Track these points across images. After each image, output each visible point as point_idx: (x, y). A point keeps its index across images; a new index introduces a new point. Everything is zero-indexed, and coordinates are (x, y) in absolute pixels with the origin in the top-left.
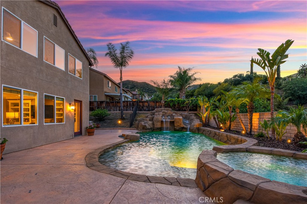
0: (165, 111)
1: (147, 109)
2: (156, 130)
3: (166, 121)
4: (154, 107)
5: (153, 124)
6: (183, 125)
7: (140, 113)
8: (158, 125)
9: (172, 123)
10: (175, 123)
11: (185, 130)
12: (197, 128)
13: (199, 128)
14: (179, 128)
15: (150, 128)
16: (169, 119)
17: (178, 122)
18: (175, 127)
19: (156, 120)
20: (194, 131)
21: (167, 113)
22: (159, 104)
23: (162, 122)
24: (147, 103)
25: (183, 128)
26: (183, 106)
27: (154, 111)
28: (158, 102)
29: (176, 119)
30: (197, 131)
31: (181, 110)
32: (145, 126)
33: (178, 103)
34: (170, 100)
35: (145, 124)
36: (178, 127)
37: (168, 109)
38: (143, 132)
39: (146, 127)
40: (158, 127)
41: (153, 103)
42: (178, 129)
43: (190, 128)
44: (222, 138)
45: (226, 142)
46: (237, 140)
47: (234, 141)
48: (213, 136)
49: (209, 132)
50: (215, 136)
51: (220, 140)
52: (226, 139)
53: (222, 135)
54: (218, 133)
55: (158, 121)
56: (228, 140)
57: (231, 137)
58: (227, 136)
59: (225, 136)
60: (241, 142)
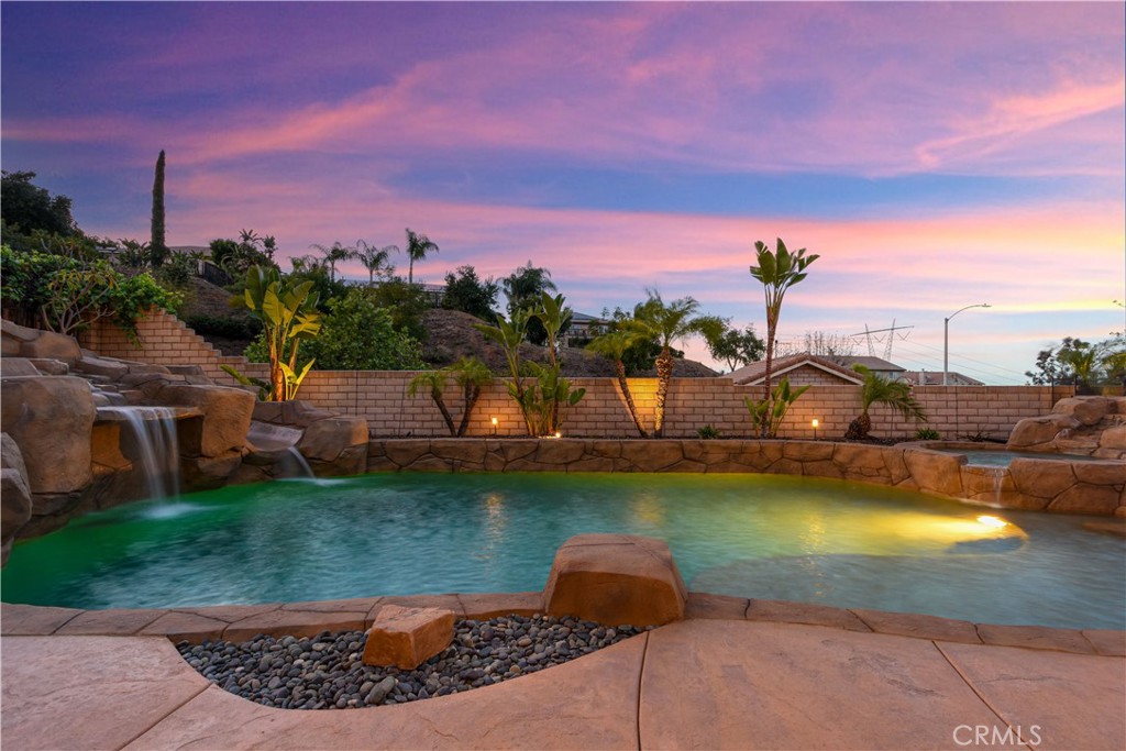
6: (246, 444)
8: (72, 464)
10: (207, 428)
13: (369, 444)
17: (233, 422)
18: (203, 464)
20: (350, 466)
29: (215, 398)
36: (232, 456)
42: (222, 471)
44: (646, 457)
45: (671, 468)
46: (742, 450)
47: (723, 456)
48: (558, 461)
49: (511, 454)
50: (580, 459)
51: (631, 469)
52: (674, 457)
53: (643, 449)
54: (619, 446)
55: (71, 426)
56: (685, 458)
57: (708, 448)
58: (682, 448)
59: (672, 448)
60: (757, 455)
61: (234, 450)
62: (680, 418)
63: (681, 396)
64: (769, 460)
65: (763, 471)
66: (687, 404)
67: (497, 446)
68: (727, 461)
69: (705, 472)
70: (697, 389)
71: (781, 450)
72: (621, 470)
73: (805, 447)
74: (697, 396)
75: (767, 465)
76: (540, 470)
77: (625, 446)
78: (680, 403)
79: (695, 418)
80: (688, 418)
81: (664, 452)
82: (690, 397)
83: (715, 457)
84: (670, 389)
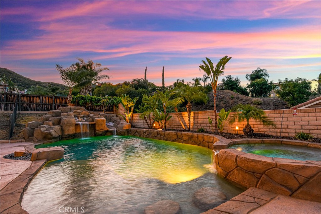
0: (78, 111)
1: (38, 108)
2: (68, 138)
3: (83, 125)
4: (51, 106)
5: (62, 130)
6: (106, 129)
7: (23, 114)
8: (71, 130)
9: (93, 126)
10: (97, 126)
11: (109, 134)
12: (126, 130)
13: (128, 129)
14: (103, 132)
15: (57, 135)
16: (86, 121)
17: (101, 124)
18: (97, 132)
19: (67, 123)
20: (123, 134)
21: (81, 113)
22: (60, 101)
23: (77, 125)
24: (38, 99)
25: (107, 131)
26: (97, 104)
27: (57, 110)
28: (59, 98)
29: (98, 120)
30: (126, 133)
31: (94, 109)
32: (50, 133)
33: (91, 101)
34: (79, 97)
35: (46, 130)
36: (101, 130)
37: (81, 108)
38: (44, 143)
39: (52, 135)
40: (71, 133)
41: (50, 99)
42: (100, 133)
43: (116, 131)
44: (169, 137)
45: (175, 141)
46: (192, 137)
47: (187, 138)
48: (154, 136)
49: (147, 133)
50: (157, 136)
51: (167, 140)
52: (175, 137)
53: (169, 134)
54: (163, 133)
55: (70, 125)
56: (178, 138)
57: (183, 135)
58: (177, 134)
59: (174, 134)
60: (197, 138)
61: (102, 129)
62: (199, 125)
63: (199, 117)
64: (200, 141)
65: (199, 145)
66: (201, 120)
67: (144, 131)
68: (188, 140)
69: (183, 143)
70: (204, 115)
71: (203, 137)
72: (165, 140)
73: (208, 137)
74: (204, 117)
75: (199, 143)
76: (151, 138)
77: (165, 133)
78: (199, 120)
80: (201, 125)
81: (173, 136)
82: (202, 117)
83: (185, 138)
84: (196, 115)
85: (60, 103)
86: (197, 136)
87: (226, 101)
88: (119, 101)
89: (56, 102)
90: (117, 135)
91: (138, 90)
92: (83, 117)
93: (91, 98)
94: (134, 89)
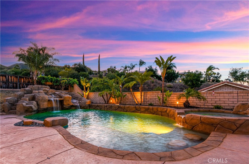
0: (45, 89)
2: (42, 111)
4: (16, 84)
5: (38, 105)
6: (71, 104)
8: (45, 105)
9: (61, 102)
10: (64, 101)
11: (74, 108)
12: (88, 105)
13: (90, 104)
14: (69, 106)
15: (36, 109)
16: (55, 98)
17: (68, 100)
18: (64, 106)
20: (86, 108)
21: (49, 91)
22: (24, 80)
24: (4, 78)
25: (72, 106)
26: (56, 84)
27: (27, 88)
28: (23, 78)
29: (66, 97)
30: (88, 108)
32: (31, 107)
34: (41, 78)
35: (27, 105)
36: (68, 105)
38: (26, 115)
39: (32, 109)
40: (45, 107)
41: (15, 78)
42: (67, 107)
43: (80, 105)
44: (129, 109)
45: (134, 112)
46: (148, 109)
47: (144, 110)
48: (115, 109)
49: (108, 107)
50: (118, 109)
51: (126, 111)
52: (134, 109)
53: (128, 107)
54: (124, 106)
55: (44, 101)
56: (136, 110)
57: (141, 108)
58: (136, 107)
59: (134, 107)
60: (152, 110)
61: (69, 104)
62: (148, 101)
63: (148, 96)
64: (154, 111)
65: (153, 114)
66: (149, 97)
67: (106, 106)
68: (145, 111)
69: (140, 113)
70: (151, 94)
71: (157, 109)
72: (125, 112)
73: (162, 108)
74: (152, 96)
75: (154, 113)
76: (112, 110)
77: (125, 107)
78: (148, 97)
79: (151, 101)
80: (149, 101)
81: (132, 108)
83: (142, 110)
84: (145, 94)
85: (24, 82)
86: (153, 108)
87: (148, 85)
88: (74, 82)
89: (21, 81)
90: (81, 109)
91: (80, 72)
92: (51, 95)
93: (51, 78)
94: (76, 72)
